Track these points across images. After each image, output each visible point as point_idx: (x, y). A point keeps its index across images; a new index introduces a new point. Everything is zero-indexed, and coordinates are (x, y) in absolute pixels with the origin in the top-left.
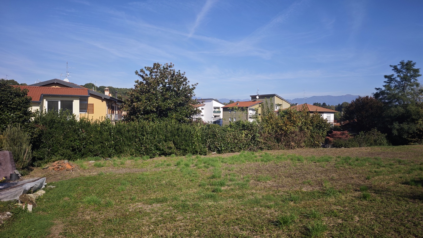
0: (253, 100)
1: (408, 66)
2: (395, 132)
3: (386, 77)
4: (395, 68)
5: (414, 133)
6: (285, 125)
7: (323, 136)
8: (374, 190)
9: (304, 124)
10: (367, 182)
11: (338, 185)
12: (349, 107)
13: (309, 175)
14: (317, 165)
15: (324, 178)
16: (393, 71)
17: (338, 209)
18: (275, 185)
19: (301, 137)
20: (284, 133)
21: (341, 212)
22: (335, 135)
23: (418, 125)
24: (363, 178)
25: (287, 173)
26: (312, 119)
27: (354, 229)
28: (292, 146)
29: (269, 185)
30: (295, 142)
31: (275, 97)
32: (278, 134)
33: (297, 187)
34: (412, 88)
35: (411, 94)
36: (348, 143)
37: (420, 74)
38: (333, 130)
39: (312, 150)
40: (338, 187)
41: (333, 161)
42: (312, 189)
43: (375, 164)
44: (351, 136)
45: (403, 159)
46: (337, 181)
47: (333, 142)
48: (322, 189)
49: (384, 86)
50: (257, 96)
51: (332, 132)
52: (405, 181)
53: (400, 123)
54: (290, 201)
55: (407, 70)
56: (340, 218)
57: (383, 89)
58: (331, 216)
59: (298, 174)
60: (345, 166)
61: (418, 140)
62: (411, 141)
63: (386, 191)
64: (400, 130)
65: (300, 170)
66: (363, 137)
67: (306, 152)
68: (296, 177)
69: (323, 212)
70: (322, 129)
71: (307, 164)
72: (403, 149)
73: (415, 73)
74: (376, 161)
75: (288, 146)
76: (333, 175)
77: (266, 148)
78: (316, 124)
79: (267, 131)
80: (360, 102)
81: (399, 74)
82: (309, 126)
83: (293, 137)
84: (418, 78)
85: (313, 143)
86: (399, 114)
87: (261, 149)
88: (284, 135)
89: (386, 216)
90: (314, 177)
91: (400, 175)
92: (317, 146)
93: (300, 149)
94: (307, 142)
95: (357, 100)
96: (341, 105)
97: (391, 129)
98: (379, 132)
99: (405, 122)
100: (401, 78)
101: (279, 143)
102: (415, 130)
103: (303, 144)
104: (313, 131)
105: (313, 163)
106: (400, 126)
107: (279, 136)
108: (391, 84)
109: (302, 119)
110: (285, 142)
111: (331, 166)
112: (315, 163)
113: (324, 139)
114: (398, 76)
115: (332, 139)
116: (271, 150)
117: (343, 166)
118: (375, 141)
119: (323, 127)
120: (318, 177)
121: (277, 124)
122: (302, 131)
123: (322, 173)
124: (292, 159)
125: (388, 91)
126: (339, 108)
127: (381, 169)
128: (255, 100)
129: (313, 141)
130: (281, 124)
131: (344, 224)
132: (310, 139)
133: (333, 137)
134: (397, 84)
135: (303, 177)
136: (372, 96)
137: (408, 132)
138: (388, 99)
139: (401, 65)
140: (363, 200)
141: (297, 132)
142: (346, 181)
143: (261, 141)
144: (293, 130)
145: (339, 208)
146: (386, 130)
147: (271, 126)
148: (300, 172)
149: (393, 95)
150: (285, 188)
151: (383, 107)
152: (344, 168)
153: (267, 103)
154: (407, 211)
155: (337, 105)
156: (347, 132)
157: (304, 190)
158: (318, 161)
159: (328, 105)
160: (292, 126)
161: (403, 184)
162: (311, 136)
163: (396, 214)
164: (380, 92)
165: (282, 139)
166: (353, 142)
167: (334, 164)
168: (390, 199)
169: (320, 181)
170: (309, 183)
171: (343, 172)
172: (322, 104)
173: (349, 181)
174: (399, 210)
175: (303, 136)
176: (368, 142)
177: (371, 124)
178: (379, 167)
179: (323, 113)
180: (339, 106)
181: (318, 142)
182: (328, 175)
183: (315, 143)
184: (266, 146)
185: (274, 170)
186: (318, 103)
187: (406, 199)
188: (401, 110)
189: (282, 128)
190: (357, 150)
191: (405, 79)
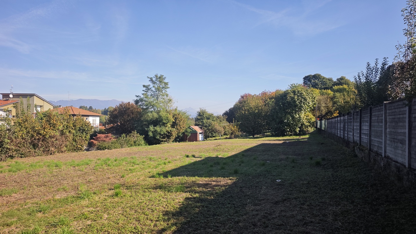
0: (5, 99)
1: (160, 79)
2: (151, 134)
3: (144, 86)
4: (151, 80)
5: (164, 134)
6: (44, 129)
7: (86, 139)
8: (126, 186)
9: (65, 127)
10: (122, 181)
11: (94, 187)
12: (113, 112)
13: (65, 180)
14: (76, 170)
15: (81, 182)
16: (150, 82)
17: (89, 211)
18: (22, 197)
19: (62, 141)
20: (43, 137)
21: (92, 213)
22: (99, 138)
23: (167, 128)
24: (119, 177)
25: (40, 182)
26: (75, 123)
27: (101, 227)
28: (52, 151)
29: (14, 199)
30: (55, 147)
31: (35, 97)
32: (35, 139)
33: (50, 195)
34: (163, 97)
35: (163, 102)
36: (111, 145)
37: (168, 86)
38: (97, 133)
39: (75, 154)
40: (93, 189)
41: (93, 164)
42: (67, 195)
43: (131, 162)
44: (114, 138)
45: (154, 156)
46: (93, 183)
47: (98, 145)
48: (77, 193)
49: (143, 94)
50: (11, 94)
51: (97, 135)
52: (152, 174)
53: (154, 126)
54: (38, 213)
55: (160, 82)
56: (90, 220)
57: (142, 96)
58: (81, 219)
59: (54, 181)
60: (104, 167)
61: (167, 140)
62: (162, 141)
63: (136, 185)
64: (155, 132)
65: (56, 177)
66: (125, 139)
67: (67, 157)
68: (51, 185)
69: (74, 217)
70: (85, 132)
71: (65, 170)
72: (155, 148)
73: (166, 85)
74: (132, 161)
75: (47, 152)
76: (91, 177)
77: (18, 156)
78: (79, 128)
79: (21, 136)
80: (123, 107)
81: (154, 85)
82: (71, 130)
83: (53, 142)
84: (167, 90)
85: (76, 147)
86: (154, 118)
87: (12, 157)
88: (42, 139)
89: (131, 209)
90: (71, 182)
91: (149, 170)
92: (80, 150)
93: (61, 154)
94: (68, 147)
95: (121, 105)
96: (107, 109)
97: (147, 132)
98: (138, 134)
99: (158, 125)
100: (156, 89)
101: (35, 149)
102: (165, 132)
103: (65, 148)
104: (76, 135)
105: (72, 168)
106: (154, 129)
107: (36, 142)
108: (148, 93)
109: (63, 122)
110: (43, 147)
111: (90, 169)
112: (74, 168)
113: (87, 142)
114: (153, 86)
115: (97, 142)
116: (26, 157)
117: (102, 167)
118: (135, 142)
119: (86, 131)
120: (75, 181)
121: (34, 127)
122: (64, 135)
123: (79, 177)
124: (49, 166)
125: (146, 99)
126: (105, 112)
127: (136, 166)
128: (7, 99)
129: (75, 145)
130: (38, 127)
131: (92, 224)
132: (72, 143)
133: (98, 140)
134: (153, 93)
135: (58, 184)
136: (133, 103)
137: (160, 134)
138: (146, 105)
139: (156, 78)
140: (115, 198)
141: (58, 136)
142: (103, 182)
143: (12, 149)
144: (53, 134)
145: (91, 209)
146: (144, 133)
147: (25, 130)
148: (56, 179)
149: (149, 103)
150: (35, 199)
151: (142, 112)
152: (103, 169)
153: (22, 103)
154: (149, 200)
155: (104, 109)
156: (111, 135)
157: (57, 197)
158: (78, 165)
159: (94, 109)
160: (52, 129)
161: (150, 177)
162: (73, 139)
163: (140, 205)
164: (140, 99)
165: (39, 145)
166: (116, 144)
167: (93, 166)
168: (138, 192)
169: (76, 185)
170: (63, 189)
171: (101, 173)
172: (88, 107)
173: (105, 181)
174: (143, 201)
175: (64, 140)
176: (129, 144)
177: (132, 127)
178: (134, 165)
179: (88, 116)
180: (105, 110)
181: (81, 145)
182: (85, 178)
183: (78, 147)
184: (19, 154)
185: (25, 180)
186: (84, 106)
187: (150, 190)
188: (156, 115)
189: (39, 131)
190: (117, 151)
191: (158, 89)
